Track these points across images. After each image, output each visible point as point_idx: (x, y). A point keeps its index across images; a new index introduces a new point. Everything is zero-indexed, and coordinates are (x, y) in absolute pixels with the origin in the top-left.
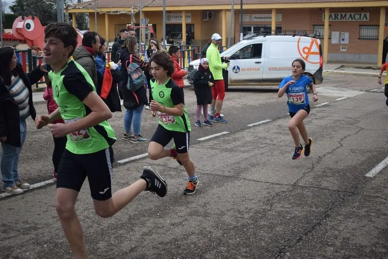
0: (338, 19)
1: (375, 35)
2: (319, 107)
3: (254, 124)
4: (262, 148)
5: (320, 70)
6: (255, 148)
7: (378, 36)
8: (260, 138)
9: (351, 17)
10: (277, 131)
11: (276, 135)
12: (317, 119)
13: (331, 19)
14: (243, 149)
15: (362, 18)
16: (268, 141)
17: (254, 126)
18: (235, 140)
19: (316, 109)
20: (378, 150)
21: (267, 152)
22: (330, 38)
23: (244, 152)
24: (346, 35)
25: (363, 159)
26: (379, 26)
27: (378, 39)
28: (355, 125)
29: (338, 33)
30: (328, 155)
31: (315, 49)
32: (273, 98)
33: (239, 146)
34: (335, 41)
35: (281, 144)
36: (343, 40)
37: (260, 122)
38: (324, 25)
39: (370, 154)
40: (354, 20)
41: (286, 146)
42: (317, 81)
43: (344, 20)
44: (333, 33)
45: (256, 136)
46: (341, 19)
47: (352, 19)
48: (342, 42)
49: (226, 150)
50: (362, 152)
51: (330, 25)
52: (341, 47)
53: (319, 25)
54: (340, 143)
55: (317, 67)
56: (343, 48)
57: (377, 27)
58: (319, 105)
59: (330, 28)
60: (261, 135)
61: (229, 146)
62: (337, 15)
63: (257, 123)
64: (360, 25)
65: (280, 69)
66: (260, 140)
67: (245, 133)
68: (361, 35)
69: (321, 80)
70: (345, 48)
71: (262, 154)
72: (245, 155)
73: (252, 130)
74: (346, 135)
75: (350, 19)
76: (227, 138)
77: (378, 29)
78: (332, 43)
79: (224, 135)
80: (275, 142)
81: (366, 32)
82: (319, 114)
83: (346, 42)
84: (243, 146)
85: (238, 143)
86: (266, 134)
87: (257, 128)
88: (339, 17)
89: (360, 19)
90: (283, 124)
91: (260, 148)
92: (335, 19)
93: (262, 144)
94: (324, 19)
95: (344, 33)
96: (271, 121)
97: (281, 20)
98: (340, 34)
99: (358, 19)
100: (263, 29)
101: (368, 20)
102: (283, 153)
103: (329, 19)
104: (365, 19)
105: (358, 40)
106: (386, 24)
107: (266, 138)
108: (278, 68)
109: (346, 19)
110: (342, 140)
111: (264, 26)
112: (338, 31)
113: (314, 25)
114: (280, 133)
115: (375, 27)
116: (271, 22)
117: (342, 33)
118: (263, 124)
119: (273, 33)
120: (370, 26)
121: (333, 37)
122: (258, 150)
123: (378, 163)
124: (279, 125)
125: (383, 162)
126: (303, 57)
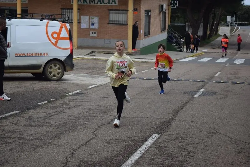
0: (87, 3)
1: (124, 20)
2: (71, 95)
4: (11, 143)
5: (71, 56)
6: (3, 144)
7: (127, 21)
8: (8, 132)
9: (100, 2)
10: (26, 123)
11: (26, 128)
12: (69, 108)
13: (80, 2)
15: (110, 3)
16: (17, 135)
19: (68, 97)
20: (133, 138)
21: (16, 147)
22: (79, 23)
24: (96, 20)
25: (118, 149)
26: (128, 10)
27: (127, 24)
28: (109, 113)
29: (87, 17)
30: (83, 147)
31: (64, 34)
32: (21, 87)
34: (84, 25)
35: (32, 137)
36: (93, 24)
37: (8, 114)
38: (73, 9)
39: (125, 144)
40: (103, 4)
41: (38, 139)
42: (67, 68)
43: (93, 4)
44: (82, 17)
45: (4, 130)
46: (90, 3)
47: (101, 3)
50: (118, 142)
51: (78, 9)
52: (91, 32)
53: (68, 9)
54: (94, 134)
55: (67, 53)
56: (93, 33)
57: (126, 12)
58: (71, 93)
59: (79, 12)
60: (9, 128)
63: (4, 116)
64: (109, 10)
65: (28, 55)
66: (9, 135)
68: (110, 20)
69: (72, 67)
70: (95, 33)
71: (11, 150)
74: (100, 124)
75: (99, 3)
77: (127, 14)
78: (82, 27)
80: (25, 135)
81: (116, 17)
82: (71, 103)
83: (96, 26)
86: (15, 127)
87: (5, 121)
88: (88, 1)
89: (109, 3)
90: (33, 116)
92: (84, 3)
93: (10, 138)
94: (73, 3)
95: (93, 17)
96: (19, 113)
97: (27, 2)
98: (89, 19)
99: (107, 4)
100: (8, 12)
101: (117, 5)
102: (34, 148)
103: (78, 3)
104: (113, 4)
105: (108, 25)
106: (134, 9)
107: (15, 132)
108: (26, 54)
109: (95, 3)
110: (96, 130)
111: (9, 8)
112: (87, 15)
113: (62, 9)
114: (30, 125)
115: (124, 12)
116: (17, 4)
117: (91, 17)
118: (11, 116)
119: (19, 16)
120: (119, 10)
121: (82, 21)
122: (7, 145)
123: (134, 153)
124: (29, 117)
125: (138, 152)
126: (52, 43)
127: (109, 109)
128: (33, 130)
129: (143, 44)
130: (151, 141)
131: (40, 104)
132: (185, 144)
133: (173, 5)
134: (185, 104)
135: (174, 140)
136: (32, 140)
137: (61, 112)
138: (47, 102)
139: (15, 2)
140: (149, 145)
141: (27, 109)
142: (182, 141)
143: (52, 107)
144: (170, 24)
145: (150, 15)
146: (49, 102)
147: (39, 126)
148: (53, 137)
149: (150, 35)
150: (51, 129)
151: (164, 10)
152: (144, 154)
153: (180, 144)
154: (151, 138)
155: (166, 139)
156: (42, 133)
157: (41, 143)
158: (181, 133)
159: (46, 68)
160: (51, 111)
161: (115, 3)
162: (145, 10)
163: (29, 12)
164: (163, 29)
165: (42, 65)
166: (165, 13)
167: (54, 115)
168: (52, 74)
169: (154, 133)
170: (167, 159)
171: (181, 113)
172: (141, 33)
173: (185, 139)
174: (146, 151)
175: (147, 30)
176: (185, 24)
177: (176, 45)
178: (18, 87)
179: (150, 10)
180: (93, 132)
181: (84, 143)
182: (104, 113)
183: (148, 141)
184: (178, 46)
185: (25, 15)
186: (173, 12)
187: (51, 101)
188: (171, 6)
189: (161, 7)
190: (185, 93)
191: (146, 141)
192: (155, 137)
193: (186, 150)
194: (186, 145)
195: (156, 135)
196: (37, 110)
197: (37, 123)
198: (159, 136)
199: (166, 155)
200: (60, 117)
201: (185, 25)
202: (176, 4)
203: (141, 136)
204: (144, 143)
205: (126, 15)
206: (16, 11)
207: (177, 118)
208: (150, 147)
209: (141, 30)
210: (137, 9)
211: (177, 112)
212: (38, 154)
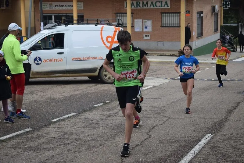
0: (140, 7)
1: (176, 22)
3: (59, 118)
4: (68, 144)
6: (61, 145)
7: (180, 23)
8: (66, 133)
10: (83, 125)
11: (82, 130)
13: (133, 6)
14: (48, 146)
15: (163, 6)
16: (74, 136)
17: (59, 120)
18: (39, 137)
20: (186, 139)
22: (133, 26)
23: (49, 150)
24: (149, 23)
25: (172, 150)
26: (180, 13)
27: (180, 26)
28: (162, 114)
29: (140, 21)
30: (137, 147)
32: (78, 90)
33: (43, 143)
34: (137, 29)
35: (89, 138)
36: (146, 27)
37: (65, 116)
38: (126, 13)
39: (179, 144)
40: (156, 7)
41: (94, 140)
43: (146, 8)
44: (135, 20)
45: (62, 132)
46: (143, 7)
47: (154, 7)
48: (145, 30)
49: (30, 149)
50: (171, 142)
51: (132, 13)
52: (144, 36)
53: (122, 13)
54: (148, 134)
56: (146, 36)
57: (178, 14)
59: (132, 16)
60: (67, 130)
61: (33, 144)
62: (138, 3)
63: (62, 118)
64: (162, 13)
65: (84, 59)
66: (66, 136)
67: (50, 129)
68: (163, 22)
70: (148, 36)
71: (69, 150)
72: (51, 153)
73: (57, 125)
74: (154, 125)
75: (152, 6)
76: (30, 136)
77: (180, 16)
78: (136, 31)
79: (27, 132)
80: (82, 136)
81: (168, 20)
83: (149, 29)
84: (48, 143)
85: (43, 140)
86: (72, 129)
87: (62, 122)
88: (141, 5)
89: (162, 6)
90: (89, 117)
91: (66, 144)
92: (137, 7)
93: (68, 139)
94: (126, 7)
95: (146, 20)
96: (76, 115)
97: (82, 8)
98: (143, 22)
99: (159, 7)
100: (65, 18)
101: (170, 7)
102: (91, 148)
103: (131, 7)
104: (166, 7)
105: (161, 28)
106: (186, 11)
107: (73, 133)
108: (82, 58)
109: (147, 7)
110: (150, 131)
111: (66, 14)
112: (140, 19)
113: (116, 13)
114: (87, 127)
115: (176, 14)
116: (73, 10)
117: (144, 20)
118: (68, 118)
119: (75, 22)
120: (171, 13)
121: (135, 25)
122: (65, 146)
123: (187, 153)
124: (86, 118)
125: (192, 151)
126: (107, 47)
127: (163, 110)
128: (90, 131)
129: (196, 45)
130: (204, 141)
131: (96, 106)
132: (238, 144)
133: (225, 6)
134: (238, 104)
135: (227, 139)
136: (89, 141)
137: (116, 113)
138: (102, 104)
139: (71, 9)
140: (203, 145)
141: (84, 111)
142: (236, 140)
143: (108, 108)
144: (222, 25)
145: (202, 17)
146: (105, 104)
147: (95, 128)
148: (108, 138)
149: (203, 37)
150: (106, 130)
151: (216, 11)
152: (197, 154)
153: (234, 144)
154: (204, 138)
155: (219, 139)
156: (99, 133)
157: (97, 144)
158: (234, 133)
159: (101, 72)
160: (106, 113)
161: (168, 6)
162: (197, 12)
163: (85, 18)
164: (216, 30)
165: (97, 68)
166: (217, 14)
167: (110, 116)
168: (107, 77)
169: (207, 133)
170: (221, 159)
171: (235, 112)
172: (194, 34)
173: (239, 138)
174: (200, 151)
175: (200, 32)
176: (238, 24)
177: (229, 46)
178: (75, 90)
179: (203, 12)
180: (147, 133)
181: (138, 143)
182: (158, 114)
183: (201, 141)
184: (231, 46)
185: (81, 20)
186: (226, 12)
187: (107, 103)
188: (223, 7)
189: (213, 8)
190: (238, 93)
191: (200, 141)
192: (209, 137)
193: (239, 150)
194: (240, 145)
195: (209, 135)
196: (94, 112)
197: (93, 125)
198: (212, 136)
199: (220, 155)
200: (116, 118)
201: (238, 26)
202: (228, 5)
203: (194, 137)
204: (198, 143)
205: (178, 17)
206: (72, 17)
207: (231, 118)
208: (204, 147)
209: (194, 32)
210: (189, 11)
211: (230, 112)
212: (95, 154)
